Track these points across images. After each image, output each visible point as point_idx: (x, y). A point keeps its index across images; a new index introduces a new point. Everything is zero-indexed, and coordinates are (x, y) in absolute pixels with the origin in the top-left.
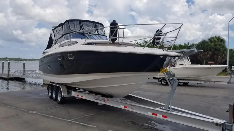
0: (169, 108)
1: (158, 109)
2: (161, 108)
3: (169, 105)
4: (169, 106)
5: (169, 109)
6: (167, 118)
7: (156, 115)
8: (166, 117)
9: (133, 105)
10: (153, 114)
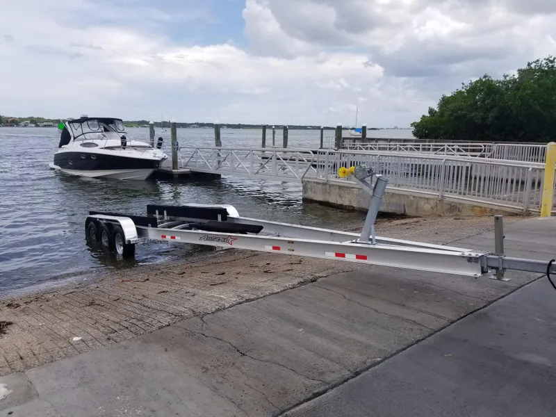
0: (371, 240)
1: (347, 243)
2: (354, 241)
3: (370, 234)
4: (371, 237)
5: (370, 242)
6: (366, 259)
7: (343, 255)
8: (364, 258)
9: (292, 242)
10: (337, 255)
